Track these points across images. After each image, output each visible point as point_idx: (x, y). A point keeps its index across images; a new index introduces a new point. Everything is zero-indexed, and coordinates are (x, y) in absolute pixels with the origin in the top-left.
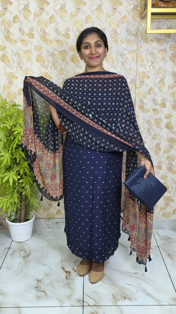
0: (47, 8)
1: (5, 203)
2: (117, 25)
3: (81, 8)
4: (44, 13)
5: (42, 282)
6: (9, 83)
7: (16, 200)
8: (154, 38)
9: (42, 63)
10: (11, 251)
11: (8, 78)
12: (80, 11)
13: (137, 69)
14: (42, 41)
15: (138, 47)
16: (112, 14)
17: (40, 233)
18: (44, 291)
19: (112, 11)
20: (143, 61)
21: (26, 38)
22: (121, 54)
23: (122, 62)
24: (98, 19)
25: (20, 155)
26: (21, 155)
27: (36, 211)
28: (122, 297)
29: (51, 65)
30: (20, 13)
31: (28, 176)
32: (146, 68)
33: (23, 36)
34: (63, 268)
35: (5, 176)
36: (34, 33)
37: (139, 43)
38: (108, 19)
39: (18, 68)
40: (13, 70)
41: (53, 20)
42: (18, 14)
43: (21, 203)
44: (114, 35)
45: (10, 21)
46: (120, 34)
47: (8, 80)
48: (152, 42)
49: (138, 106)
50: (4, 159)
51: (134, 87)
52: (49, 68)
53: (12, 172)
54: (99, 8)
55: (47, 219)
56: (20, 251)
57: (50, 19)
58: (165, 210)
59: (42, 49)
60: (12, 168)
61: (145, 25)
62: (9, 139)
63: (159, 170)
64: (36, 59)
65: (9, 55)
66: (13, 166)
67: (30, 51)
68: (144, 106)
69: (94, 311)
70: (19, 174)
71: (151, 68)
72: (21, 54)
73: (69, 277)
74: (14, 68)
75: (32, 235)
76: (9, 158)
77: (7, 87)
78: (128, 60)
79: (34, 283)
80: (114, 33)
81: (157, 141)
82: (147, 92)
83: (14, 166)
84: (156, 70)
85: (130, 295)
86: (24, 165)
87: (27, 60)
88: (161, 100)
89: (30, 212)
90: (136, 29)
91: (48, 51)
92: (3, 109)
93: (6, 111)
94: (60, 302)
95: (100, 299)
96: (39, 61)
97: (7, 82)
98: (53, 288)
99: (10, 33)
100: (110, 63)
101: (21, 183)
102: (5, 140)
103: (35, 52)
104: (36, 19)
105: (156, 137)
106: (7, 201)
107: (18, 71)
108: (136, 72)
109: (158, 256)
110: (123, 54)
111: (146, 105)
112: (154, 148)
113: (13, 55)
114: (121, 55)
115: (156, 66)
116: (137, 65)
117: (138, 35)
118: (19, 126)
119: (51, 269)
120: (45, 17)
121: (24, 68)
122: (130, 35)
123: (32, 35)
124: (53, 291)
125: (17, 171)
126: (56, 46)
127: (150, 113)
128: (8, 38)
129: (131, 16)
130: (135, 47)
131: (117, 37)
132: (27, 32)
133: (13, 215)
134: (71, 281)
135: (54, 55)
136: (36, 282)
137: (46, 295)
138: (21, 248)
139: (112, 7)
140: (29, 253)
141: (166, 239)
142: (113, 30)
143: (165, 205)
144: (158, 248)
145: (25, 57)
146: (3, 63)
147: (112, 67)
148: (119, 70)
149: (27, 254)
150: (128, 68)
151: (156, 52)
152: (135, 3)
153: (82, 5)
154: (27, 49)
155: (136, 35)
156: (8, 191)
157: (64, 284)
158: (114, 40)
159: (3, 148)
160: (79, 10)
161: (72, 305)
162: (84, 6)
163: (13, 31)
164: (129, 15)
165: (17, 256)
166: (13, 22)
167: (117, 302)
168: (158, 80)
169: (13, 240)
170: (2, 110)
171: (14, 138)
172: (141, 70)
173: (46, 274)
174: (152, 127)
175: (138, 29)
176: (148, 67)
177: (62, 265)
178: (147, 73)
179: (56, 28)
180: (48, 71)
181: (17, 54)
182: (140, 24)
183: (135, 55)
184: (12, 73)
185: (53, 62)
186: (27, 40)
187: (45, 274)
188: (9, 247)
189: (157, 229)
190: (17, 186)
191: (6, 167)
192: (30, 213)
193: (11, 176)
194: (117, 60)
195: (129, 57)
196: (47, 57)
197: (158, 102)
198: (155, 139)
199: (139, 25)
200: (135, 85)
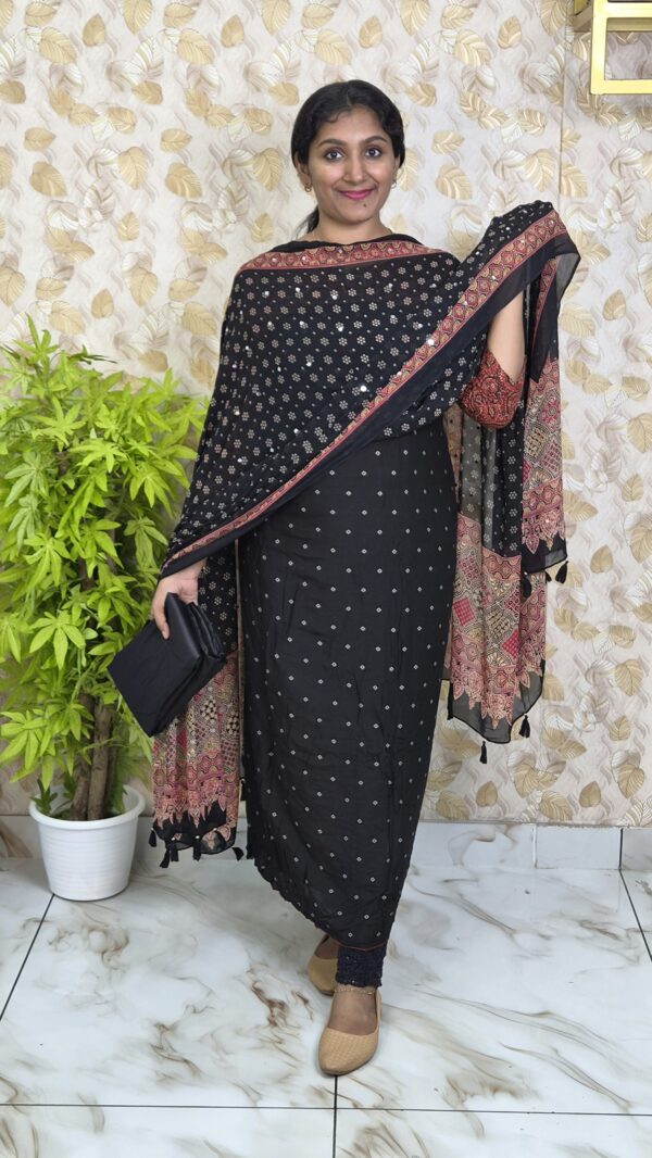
1: (33, 738)
2: (481, 55)
4: (202, 11)
5: (179, 1030)
6: (61, 271)
7: (77, 729)
8: (627, 105)
9: (192, 196)
10: (48, 932)
11: (56, 254)
14: (191, 115)
15: (564, 136)
16: (462, 12)
17: (160, 874)
18: (186, 1061)
19: (465, 4)
20: (582, 192)
21: (132, 101)
22: (498, 162)
23: (502, 195)
24: (409, 30)
25: (100, 549)
26: (102, 551)
27: (147, 782)
28: (483, 1087)
29: (223, 204)
30: (113, 10)
31: (125, 632)
32: (594, 216)
33: (121, 93)
34: (258, 992)
35: (37, 631)
36: (161, 84)
37: (567, 123)
38: (447, 32)
39: (98, 215)
40: (76, 224)
41: (236, 37)
42: (105, 14)
43: (92, 741)
44: (469, 90)
45: (71, 37)
46: (493, 90)
47: (54, 259)
48: (619, 121)
50: (39, 561)
52: (216, 214)
53: (63, 615)
56: (86, 930)
57: (223, 30)
59: (192, 142)
60: (65, 602)
62: (58, 484)
63: (649, 625)
64: (166, 180)
65: (64, 164)
66: (69, 593)
67: (143, 151)
68: (587, 365)
69: (374, 1125)
70: (92, 624)
71: (617, 216)
72: (108, 163)
73: (280, 1021)
74: (82, 213)
75: (131, 879)
76: (57, 560)
77: (51, 286)
78: (526, 184)
79: (149, 1035)
80: (472, 85)
81: (642, 506)
82: (602, 309)
83: (73, 591)
84: (636, 227)
85: (517, 1080)
86: (114, 585)
87: (132, 186)
89: (125, 787)
90: (556, 70)
91: (212, 151)
92: (34, 372)
93: (47, 380)
94: (249, 1095)
95: (399, 1091)
96: (179, 187)
97: (51, 269)
98: (220, 1051)
99: (73, 83)
100: (453, 197)
101: (97, 660)
102: (42, 489)
103: (162, 152)
104: (171, 31)
105: (639, 490)
106: (43, 729)
107: (94, 225)
109: (638, 962)
110: (504, 162)
111: (598, 361)
113: (79, 167)
114: (499, 167)
115: (636, 212)
117: (562, 92)
118: (99, 436)
119: (210, 992)
120: (205, 23)
121: (119, 213)
122: (534, 92)
123: (153, 93)
124: (221, 1060)
125: (83, 611)
126: (246, 132)
127: (611, 393)
128: (62, 101)
129: (536, 21)
130: (551, 137)
131: (482, 101)
132: (136, 81)
133: (55, 795)
134: (291, 1031)
135: (235, 167)
136: (156, 1030)
137: (195, 1071)
138: (89, 921)
140: (123, 940)
142: (466, 72)
144: (640, 935)
145: (122, 173)
146: (40, 195)
147: (463, 211)
149: (113, 943)
151: (636, 155)
154: (134, 144)
155: (556, 92)
156: (44, 693)
157: (262, 1040)
158: (470, 109)
159: (35, 524)
161: (292, 1103)
163: (83, 77)
164: (531, 18)
165: (76, 948)
166: (84, 41)
167: (463, 1101)
168: (644, 264)
169: (54, 895)
170: (32, 376)
171: (79, 483)
172: (577, 223)
173: (190, 1010)
174: (622, 447)
175: (563, 70)
176: (602, 213)
177: (256, 982)
178: (600, 236)
179: (246, 63)
180: (210, 225)
181: (95, 163)
182: (572, 52)
183: (554, 166)
184: (70, 235)
185: (231, 193)
186: (134, 110)
187: (187, 1007)
188: (41, 917)
189: (643, 871)
190: (83, 670)
191: (42, 597)
192: (124, 791)
193: (60, 630)
194: (482, 186)
195: (529, 176)
196: (209, 175)
197: (644, 352)
198: (633, 500)
199: (569, 55)
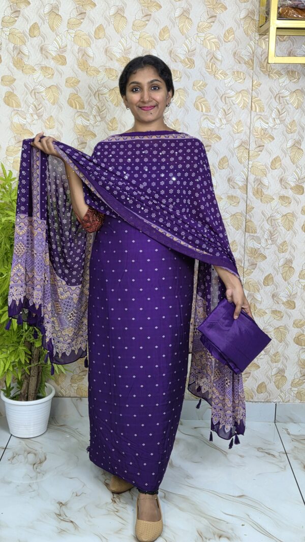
0: (91, 12)
1: (2, 362)
2: (216, 45)
3: (152, 13)
4: (85, 22)
5: (68, 505)
6: (18, 143)
7: (23, 358)
8: (283, 68)
9: (80, 108)
10: (8, 454)
11: (16, 135)
12: (150, 18)
13: (251, 122)
14: (80, 71)
15: (254, 84)
16: (207, 25)
17: (63, 424)
18: (72, 522)
19: (209, 21)
20: (262, 110)
21: (52, 64)
22: (223, 95)
23: (224, 111)
24: (183, 33)
27: (56, 381)
28: (214, 535)
29: (94, 112)
30: (43, 21)
32: (267, 121)
33: (47, 60)
35: (4, 312)
36: (66, 56)
37: (255, 78)
38: (200, 34)
39: (35, 117)
40: (25, 121)
41: (101, 34)
42: (39, 22)
43: (30, 364)
45: (24, 33)
46: (221, 61)
47: (15, 137)
48: (279, 77)
49: (251, 189)
50: (5, 280)
51: (246, 155)
52: (91, 117)
54: (185, 14)
55: (76, 397)
56: (26, 453)
57: (95, 31)
58: (301, 387)
59: (80, 83)
61: (266, 45)
63: (290, 310)
64: (68, 101)
65: (20, 92)
67: (57, 87)
68: (263, 190)
71: (278, 121)
72: (40, 92)
73: (118, 500)
74: (28, 116)
75: (48, 427)
77: (13, 150)
78: (236, 106)
79: (55, 508)
80: (211, 60)
81: (287, 255)
82: (270, 164)
84: (287, 126)
85: (230, 531)
87: (51, 103)
88: (295, 180)
89: (46, 384)
90: (250, 53)
91: (89, 88)
92: (4, 190)
93: (10, 194)
94: (102, 540)
95: (174, 537)
96: (74, 105)
97: (13, 142)
98: (88, 516)
99: (24, 54)
100: (202, 111)
102: (7, 246)
103: (66, 88)
104: (71, 31)
105: (286, 248)
106: (6, 358)
107: (34, 122)
108: (250, 128)
109: (285, 469)
110: (226, 95)
111: (268, 189)
112: (281, 268)
113: (27, 94)
114: (223, 98)
115: (287, 119)
116: (251, 115)
117: (253, 63)
119: (84, 485)
120: (87, 28)
122: (240, 63)
123: (62, 60)
124: (89, 521)
126: (106, 79)
127: (274, 203)
128: (19, 63)
129: (242, 29)
130: (248, 84)
131: (216, 67)
132: (54, 54)
133: (13, 388)
134: (122, 506)
135: (102, 95)
136: (58, 506)
137: (76, 527)
138: (28, 448)
139: (209, 13)
140: (44, 458)
141: (301, 441)
142: (208, 53)
143: (301, 377)
144: (285, 455)
145: (47, 97)
146: (8, 107)
147: (207, 118)
148: (219, 125)
149: (39, 460)
150: (234, 120)
151: (287, 93)
152: (249, 6)
153: (153, 10)
154: (53, 84)
155: (250, 63)
156: (8, 340)
157: (109, 511)
158: (210, 70)
160: (148, 17)
162: (158, 10)
163: (29, 52)
164: (239, 28)
165: (21, 462)
166: (30, 35)
168: (290, 144)
169: (11, 435)
170: (3, 192)
172: (259, 124)
173: (75, 494)
174: (278, 228)
175: (253, 53)
176: (271, 120)
177: (106, 480)
178: (270, 130)
179: (106, 47)
180: (88, 122)
181: (34, 92)
182: (258, 44)
183: (249, 98)
184: (22, 126)
185: (98, 108)
186: (53, 68)
187: (73, 493)
188: (5, 446)
189: (285, 423)
190: (26, 331)
192: (46, 386)
194: (215, 106)
195: (237, 102)
196: (89, 98)
197: (289, 184)
198: (283, 252)
199: (256, 46)
200: (247, 151)
